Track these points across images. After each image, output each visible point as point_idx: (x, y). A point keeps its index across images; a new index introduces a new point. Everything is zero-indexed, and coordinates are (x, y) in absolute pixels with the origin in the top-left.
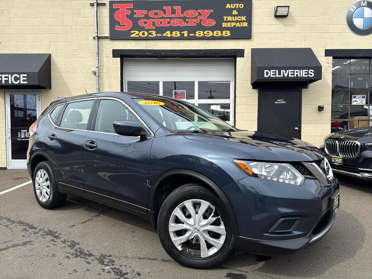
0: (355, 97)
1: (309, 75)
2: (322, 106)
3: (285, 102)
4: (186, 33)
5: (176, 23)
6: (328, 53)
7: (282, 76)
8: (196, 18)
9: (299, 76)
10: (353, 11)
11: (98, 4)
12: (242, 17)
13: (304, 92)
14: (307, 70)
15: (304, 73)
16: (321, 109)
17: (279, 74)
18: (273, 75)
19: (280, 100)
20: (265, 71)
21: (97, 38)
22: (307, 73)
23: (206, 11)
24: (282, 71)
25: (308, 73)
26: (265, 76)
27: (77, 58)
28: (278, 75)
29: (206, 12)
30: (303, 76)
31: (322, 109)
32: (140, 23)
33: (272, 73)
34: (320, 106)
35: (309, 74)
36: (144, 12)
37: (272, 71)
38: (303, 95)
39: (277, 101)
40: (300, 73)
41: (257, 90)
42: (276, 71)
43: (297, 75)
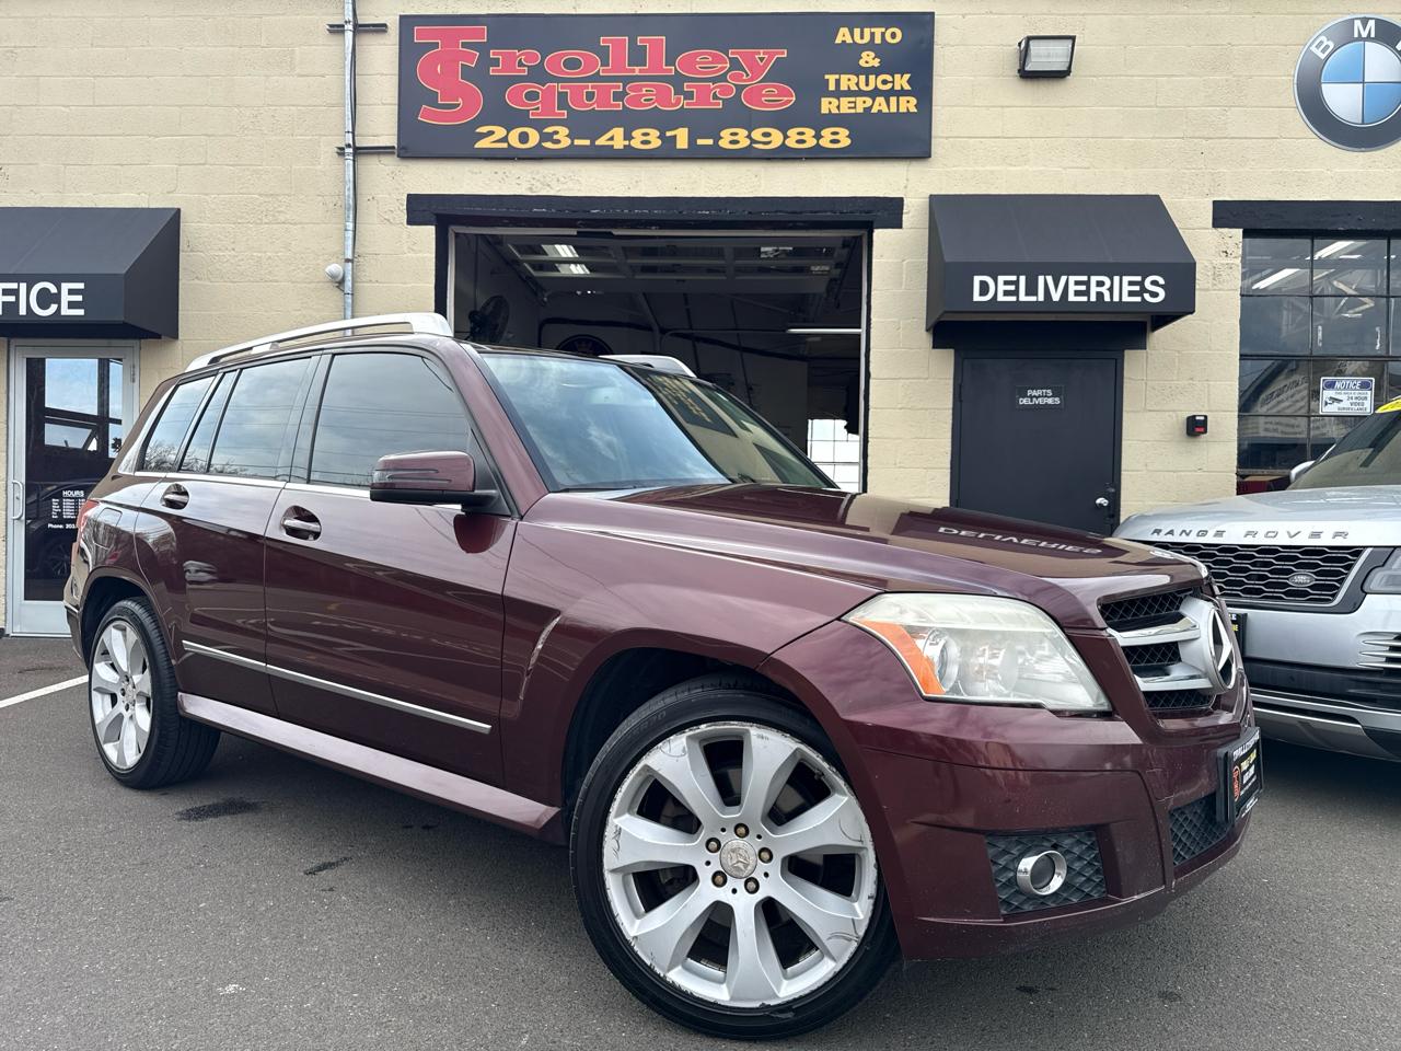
0: (1331, 385)
1: (1147, 296)
2: (1202, 418)
3: (1057, 399)
4: (682, 137)
5: (647, 97)
6: (1224, 214)
7: (1041, 297)
8: (723, 78)
9: (1107, 298)
10: (1323, 56)
11: (359, 29)
12: (897, 76)
13: (1133, 360)
14: (1138, 278)
15: (1126, 288)
16: (1196, 427)
17: (1031, 290)
18: (1006, 293)
19: (1039, 392)
20: (977, 279)
21: (351, 150)
22: (1137, 288)
23: (762, 53)
24: (1041, 279)
25: (1144, 290)
26: (977, 297)
27: (275, 226)
28: (1027, 294)
29: (762, 59)
30: (1124, 300)
31: (1202, 430)
32: (513, 99)
33: (1002, 288)
34: (1195, 416)
35: (1147, 291)
36: (526, 57)
37: (1001, 279)
38: (1126, 374)
39: (1025, 396)
40: (1111, 290)
41: (952, 351)
42: (1018, 278)
43: (1099, 295)
